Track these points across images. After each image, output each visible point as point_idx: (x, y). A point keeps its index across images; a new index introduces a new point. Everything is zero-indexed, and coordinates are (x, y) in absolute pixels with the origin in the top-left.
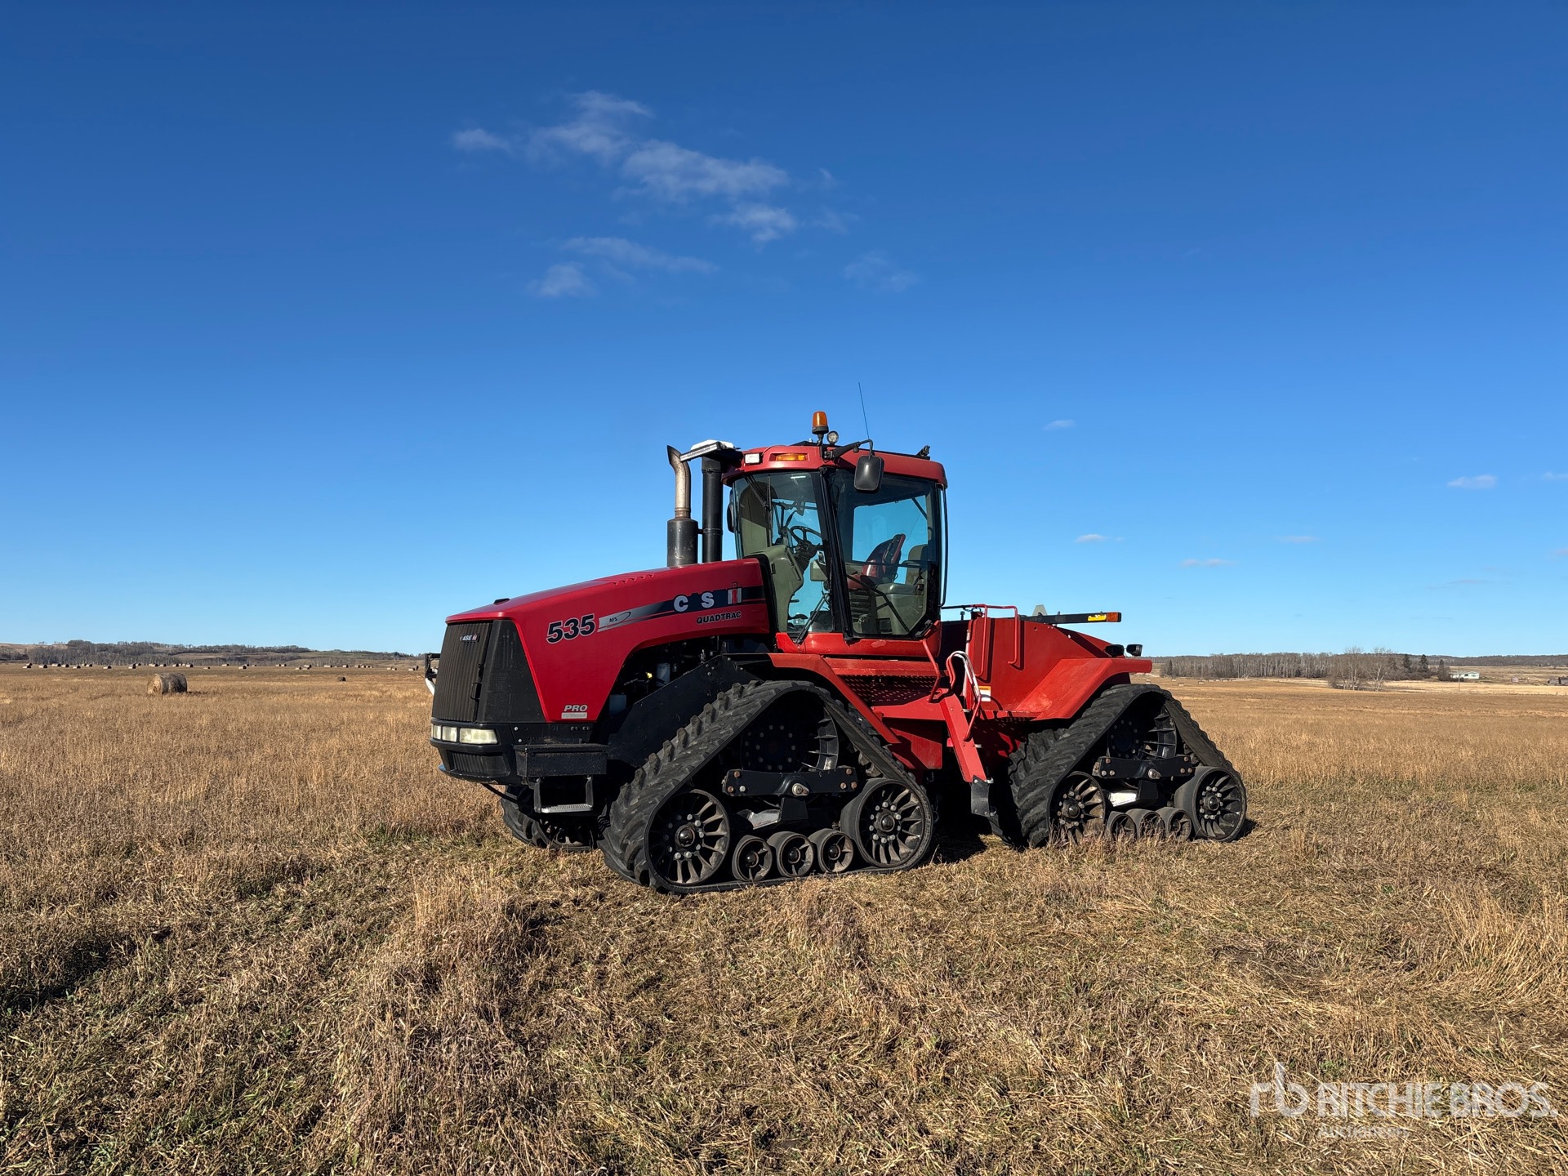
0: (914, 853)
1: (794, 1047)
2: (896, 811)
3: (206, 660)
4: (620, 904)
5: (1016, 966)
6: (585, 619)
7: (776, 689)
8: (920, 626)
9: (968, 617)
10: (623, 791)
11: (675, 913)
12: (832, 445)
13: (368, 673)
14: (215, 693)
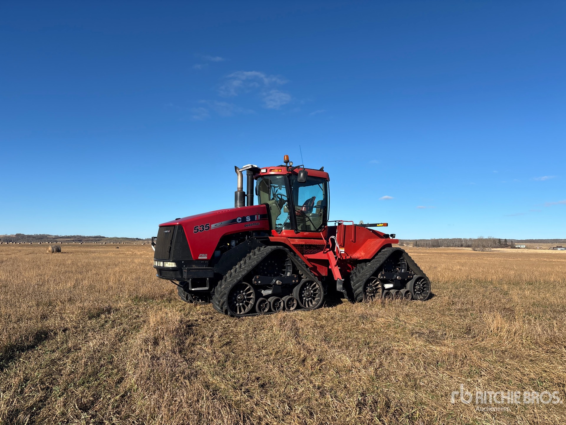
0: (317, 304)
1: (273, 361)
2: (311, 290)
3: (67, 241)
4: (218, 320)
5: (347, 338)
6: (206, 225)
7: (271, 249)
8: (320, 228)
9: (337, 225)
10: (219, 283)
11: (236, 323)
12: (291, 166)
13: (127, 246)
14: (71, 253)
